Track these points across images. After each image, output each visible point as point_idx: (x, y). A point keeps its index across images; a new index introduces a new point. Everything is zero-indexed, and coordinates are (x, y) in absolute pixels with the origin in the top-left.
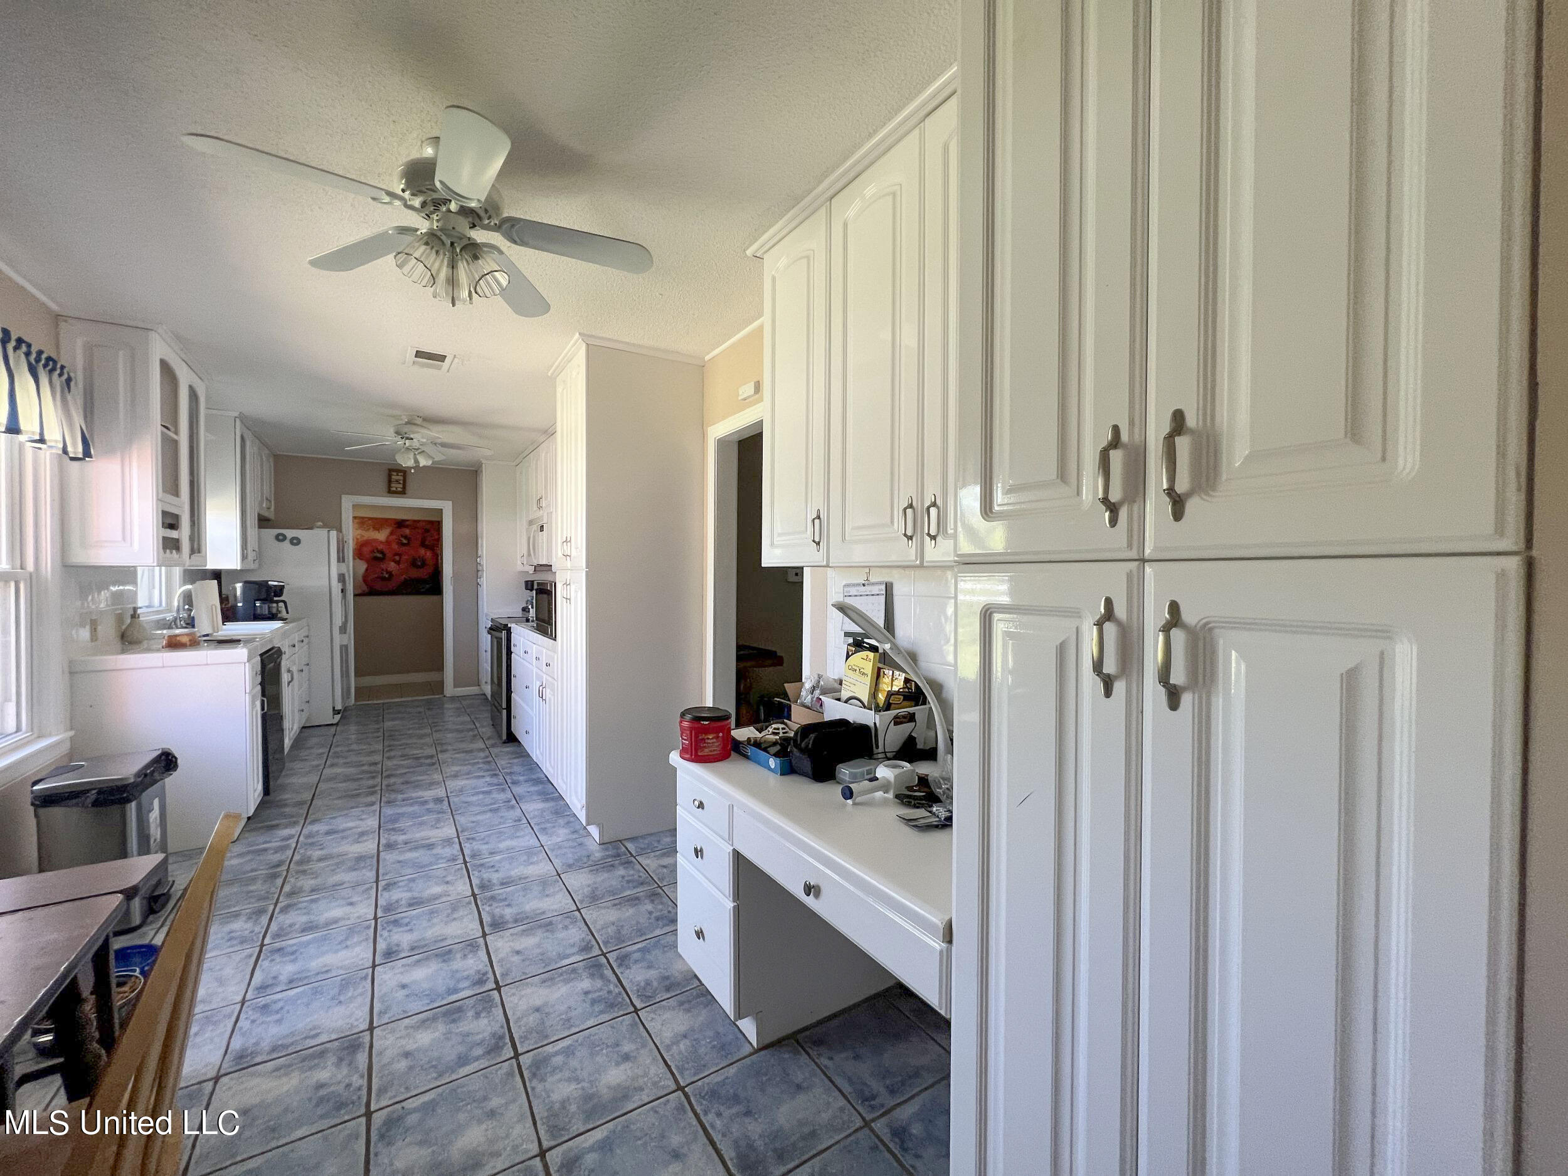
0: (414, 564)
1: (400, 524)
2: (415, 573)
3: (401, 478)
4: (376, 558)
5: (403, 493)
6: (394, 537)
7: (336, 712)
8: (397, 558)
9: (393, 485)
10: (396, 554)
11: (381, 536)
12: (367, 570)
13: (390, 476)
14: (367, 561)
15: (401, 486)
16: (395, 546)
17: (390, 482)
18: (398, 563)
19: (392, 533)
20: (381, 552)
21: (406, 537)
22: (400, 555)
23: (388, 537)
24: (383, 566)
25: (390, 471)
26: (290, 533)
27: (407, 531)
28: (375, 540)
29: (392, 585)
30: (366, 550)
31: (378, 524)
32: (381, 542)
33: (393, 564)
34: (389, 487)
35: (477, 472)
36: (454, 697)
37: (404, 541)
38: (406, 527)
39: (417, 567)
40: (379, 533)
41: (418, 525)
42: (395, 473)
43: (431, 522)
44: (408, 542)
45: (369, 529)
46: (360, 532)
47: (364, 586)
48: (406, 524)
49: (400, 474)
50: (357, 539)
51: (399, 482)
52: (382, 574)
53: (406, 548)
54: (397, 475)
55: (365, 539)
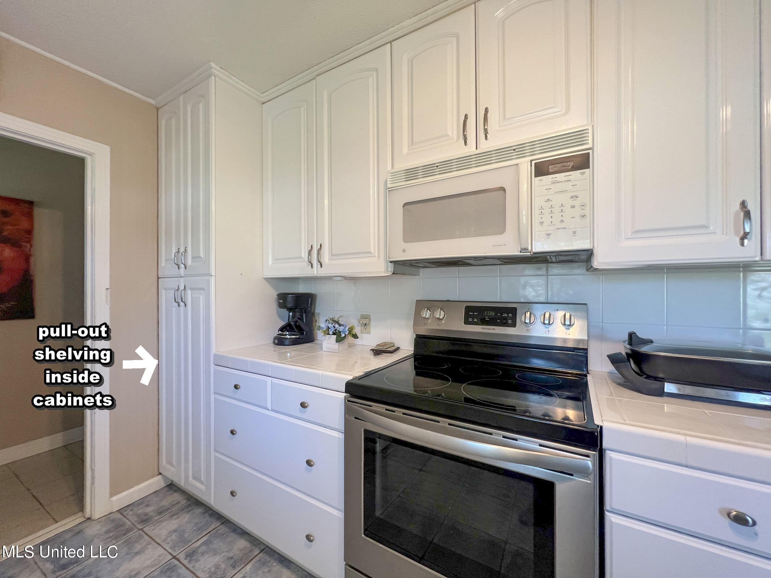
35: (158, 109)
36: (112, 516)
43: (16, 201)
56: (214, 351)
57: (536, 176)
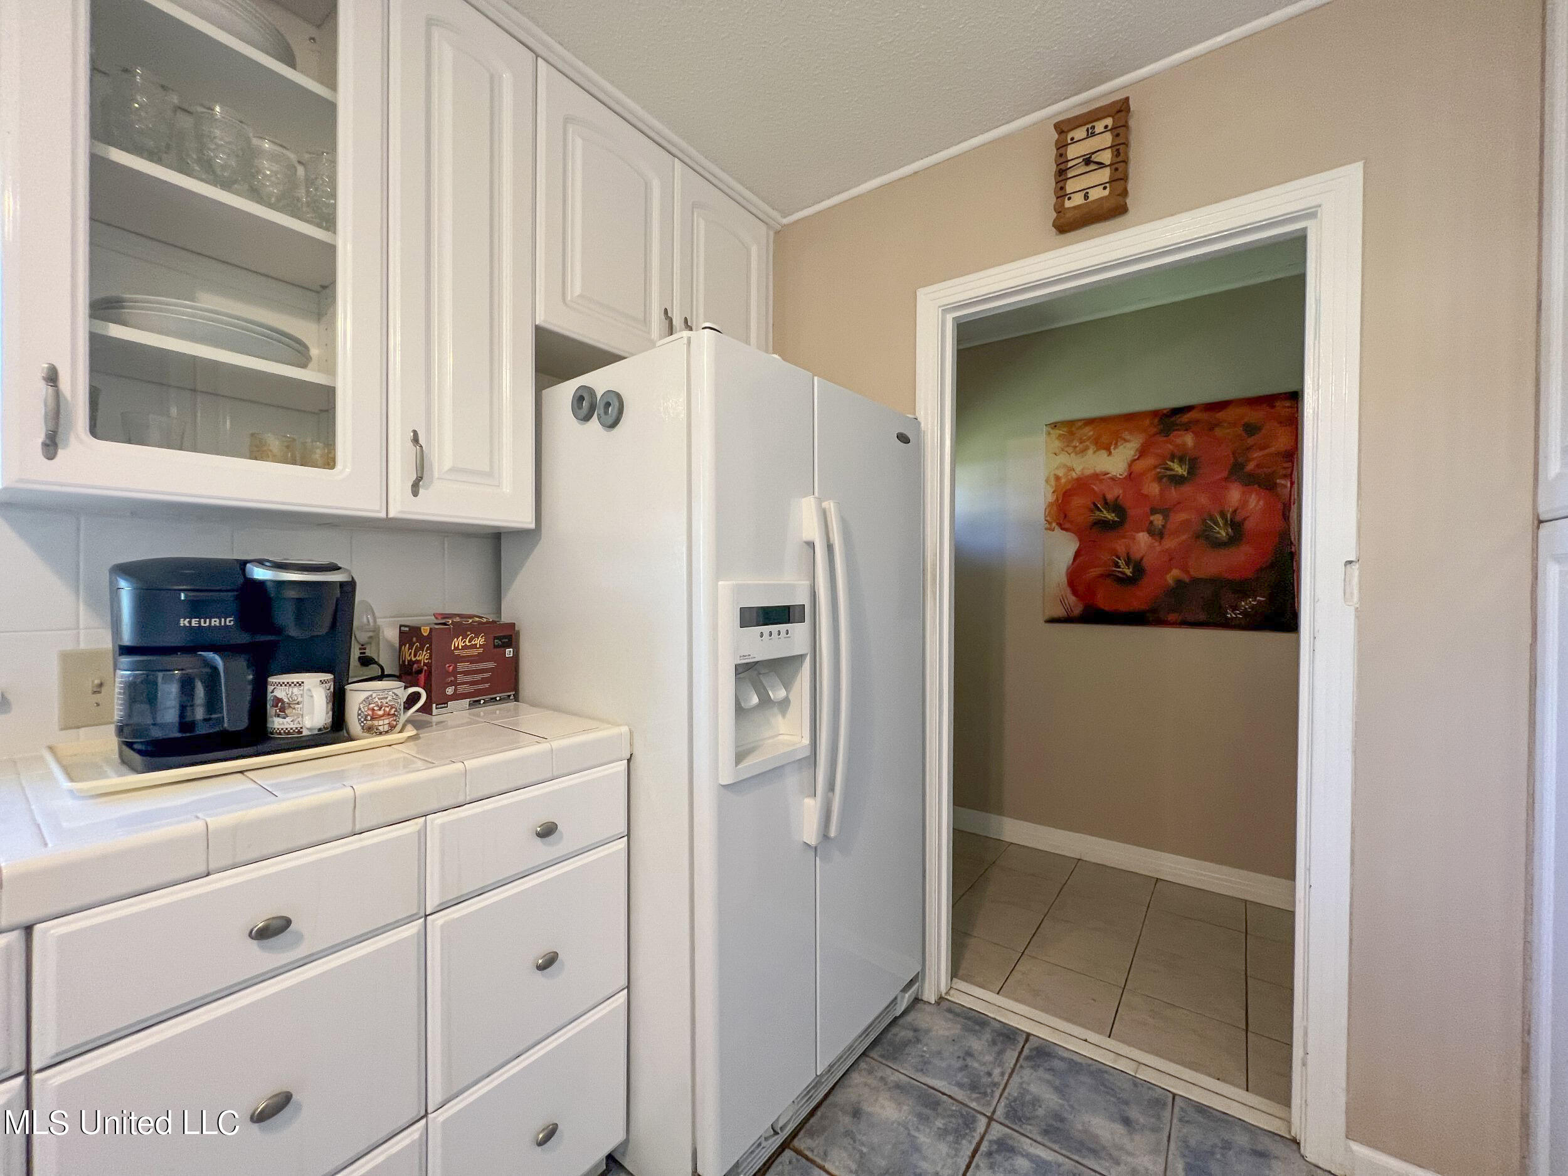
0: (1205, 537)
1: (1169, 419)
2: (1213, 566)
3: (1107, 139)
4: (1102, 525)
5: (1112, 208)
6: (1149, 461)
8: (1158, 520)
9: (1070, 187)
10: (1154, 511)
11: (1114, 462)
12: (1077, 554)
13: (1061, 147)
14: (1078, 534)
15: (1105, 175)
16: (1153, 489)
17: (1062, 174)
18: (1158, 534)
19: (1142, 453)
20: (1117, 507)
21: (1181, 460)
22: (1166, 513)
23: (1131, 465)
24: (1120, 547)
25: (1061, 128)
26: (601, 383)
27: (1189, 440)
28: (1097, 477)
29: (1136, 599)
30: (1078, 502)
31: (1108, 429)
32: (1113, 479)
33: (1143, 538)
34: (1061, 193)
37: (1179, 470)
38: (1187, 428)
39: (1218, 544)
40: (1110, 454)
41: (1221, 415)
42: (1080, 133)
43: (1269, 400)
44: (1188, 473)
45: (1086, 449)
46: (1063, 459)
47: (1072, 599)
48: (1186, 418)
49: (1099, 126)
50: (1057, 478)
51: (1101, 165)
52: (1117, 565)
53: (1187, 489)
54: (1091, 134)
55: (1074, 475)
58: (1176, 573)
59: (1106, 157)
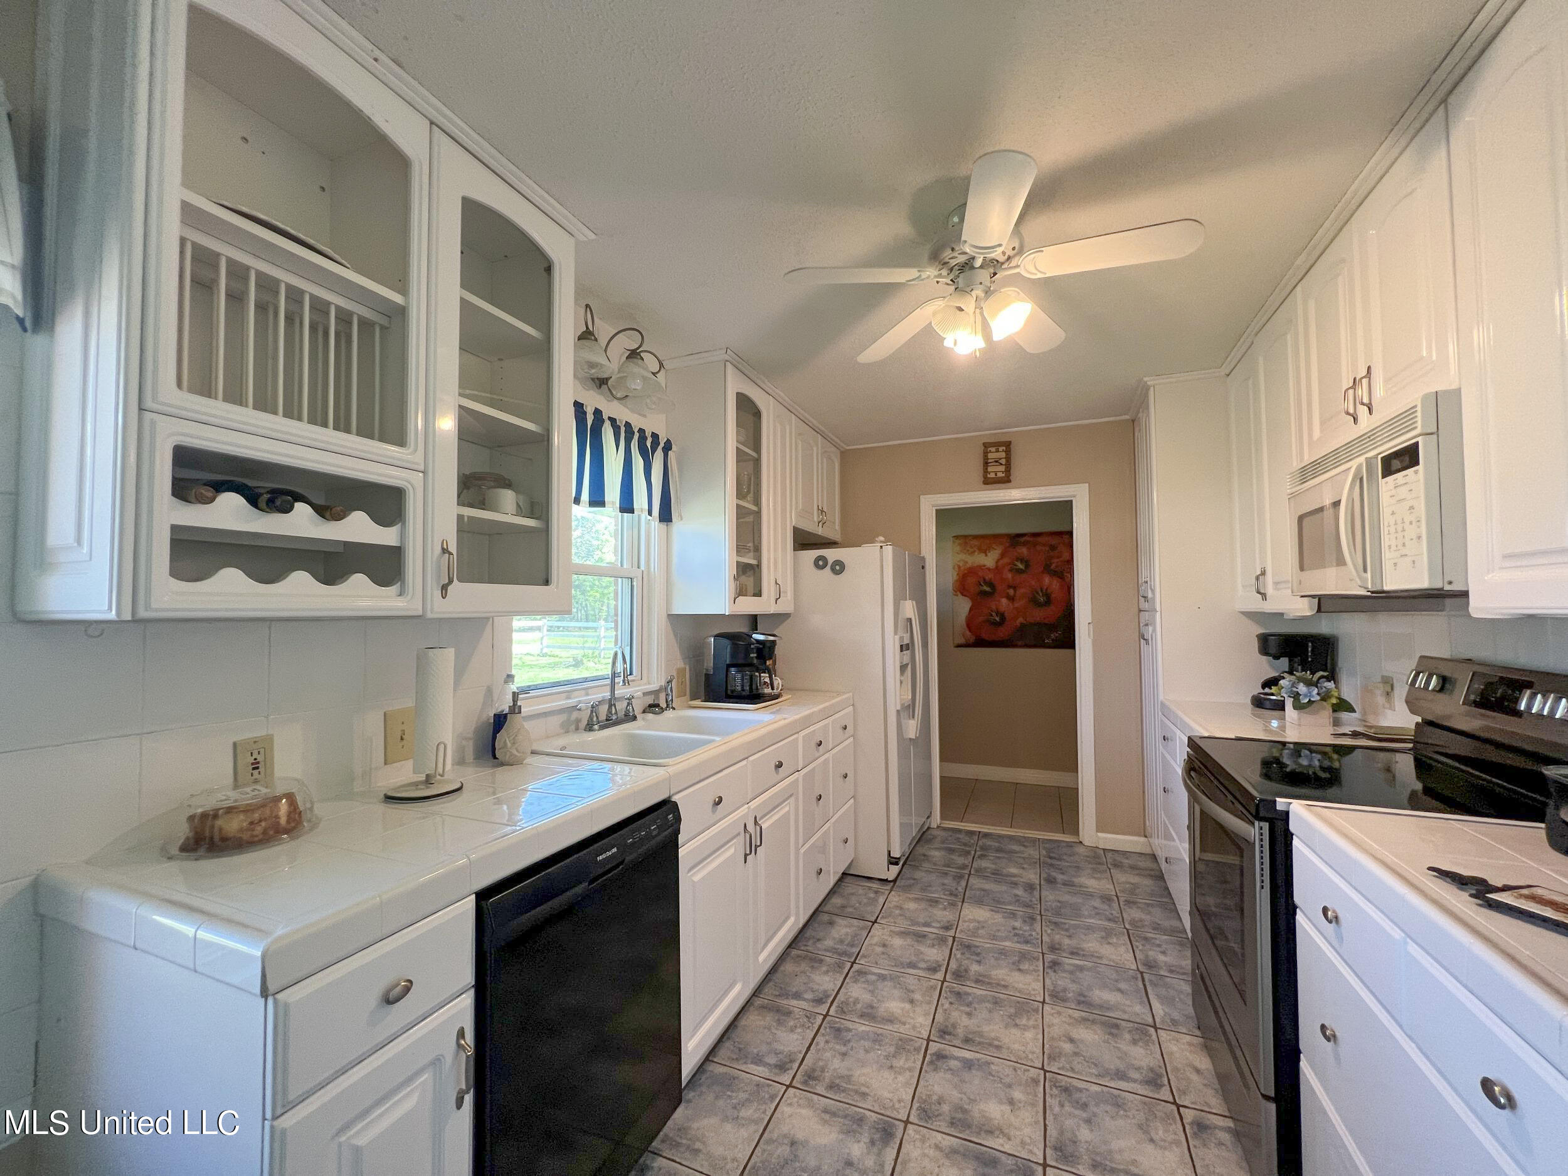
0: (1034, 601)
1: (1015, 539)
2: (1038, 615)
3: (1003, 455)
4: (984, 594)
5: (1005, 480)
6: (1006, 560)
7: (893, 861)
8: (1011, 592)
9: (990, 469)
10: (1009, 587)
11: (989, 560)
12: (971, 610)
13: (986, 454)
14: (971, 599)
15: (1002, 468)
16: (1008, 575)
17: (986, 464)
18: (1011, 599)
19: (1003, 556)
20: (990, 584)
21: (1022, 560)
22: (1015, 588)
23: (997, 562)
24: (993, 605)
25: (986, 445)
26: (831, 554)
27: (1024, 551)
28: (981, 567)
29: (1002, 633)
30: (971, 580)
31: (984, 542)
32: (989, 569)
33: (1004, 601)
34: (986, 472)
35: (1133, 421)
36: (1097, 850)
37: (1021, 566)
38: (1025, 544)
39: (1039, 605)
40: (986, 555)
41: (1039, 539)
42: (993, 449)
43: (1060, 534)
44: (1025, 568)
45: (975, 551)
46: (963, 556)
47: (968, 633)
48: (1022, 539)
49: (1001, 449)
50: (959, 567)
51: (1001, 464)
52: (992, 615)
53: (1024, 576)
54: (997, 451)
55: (968, 566)
56: (1161, 698)
57: (1383, 477)
58: (1021, 620)
59: (1003, 461)
